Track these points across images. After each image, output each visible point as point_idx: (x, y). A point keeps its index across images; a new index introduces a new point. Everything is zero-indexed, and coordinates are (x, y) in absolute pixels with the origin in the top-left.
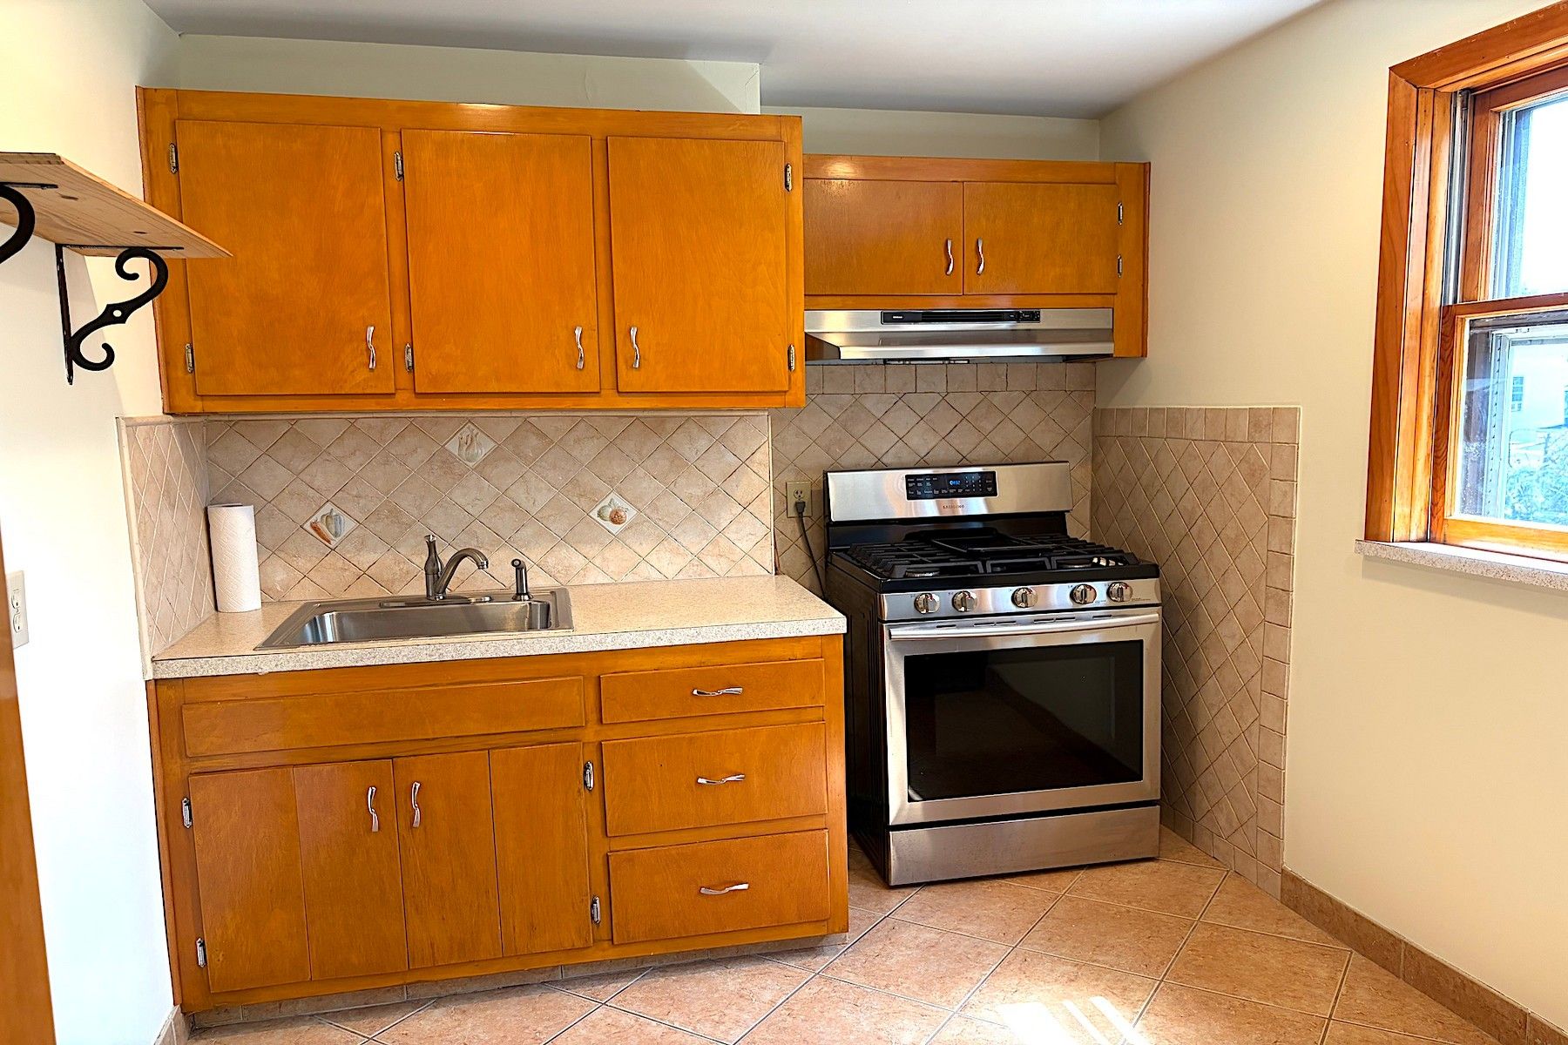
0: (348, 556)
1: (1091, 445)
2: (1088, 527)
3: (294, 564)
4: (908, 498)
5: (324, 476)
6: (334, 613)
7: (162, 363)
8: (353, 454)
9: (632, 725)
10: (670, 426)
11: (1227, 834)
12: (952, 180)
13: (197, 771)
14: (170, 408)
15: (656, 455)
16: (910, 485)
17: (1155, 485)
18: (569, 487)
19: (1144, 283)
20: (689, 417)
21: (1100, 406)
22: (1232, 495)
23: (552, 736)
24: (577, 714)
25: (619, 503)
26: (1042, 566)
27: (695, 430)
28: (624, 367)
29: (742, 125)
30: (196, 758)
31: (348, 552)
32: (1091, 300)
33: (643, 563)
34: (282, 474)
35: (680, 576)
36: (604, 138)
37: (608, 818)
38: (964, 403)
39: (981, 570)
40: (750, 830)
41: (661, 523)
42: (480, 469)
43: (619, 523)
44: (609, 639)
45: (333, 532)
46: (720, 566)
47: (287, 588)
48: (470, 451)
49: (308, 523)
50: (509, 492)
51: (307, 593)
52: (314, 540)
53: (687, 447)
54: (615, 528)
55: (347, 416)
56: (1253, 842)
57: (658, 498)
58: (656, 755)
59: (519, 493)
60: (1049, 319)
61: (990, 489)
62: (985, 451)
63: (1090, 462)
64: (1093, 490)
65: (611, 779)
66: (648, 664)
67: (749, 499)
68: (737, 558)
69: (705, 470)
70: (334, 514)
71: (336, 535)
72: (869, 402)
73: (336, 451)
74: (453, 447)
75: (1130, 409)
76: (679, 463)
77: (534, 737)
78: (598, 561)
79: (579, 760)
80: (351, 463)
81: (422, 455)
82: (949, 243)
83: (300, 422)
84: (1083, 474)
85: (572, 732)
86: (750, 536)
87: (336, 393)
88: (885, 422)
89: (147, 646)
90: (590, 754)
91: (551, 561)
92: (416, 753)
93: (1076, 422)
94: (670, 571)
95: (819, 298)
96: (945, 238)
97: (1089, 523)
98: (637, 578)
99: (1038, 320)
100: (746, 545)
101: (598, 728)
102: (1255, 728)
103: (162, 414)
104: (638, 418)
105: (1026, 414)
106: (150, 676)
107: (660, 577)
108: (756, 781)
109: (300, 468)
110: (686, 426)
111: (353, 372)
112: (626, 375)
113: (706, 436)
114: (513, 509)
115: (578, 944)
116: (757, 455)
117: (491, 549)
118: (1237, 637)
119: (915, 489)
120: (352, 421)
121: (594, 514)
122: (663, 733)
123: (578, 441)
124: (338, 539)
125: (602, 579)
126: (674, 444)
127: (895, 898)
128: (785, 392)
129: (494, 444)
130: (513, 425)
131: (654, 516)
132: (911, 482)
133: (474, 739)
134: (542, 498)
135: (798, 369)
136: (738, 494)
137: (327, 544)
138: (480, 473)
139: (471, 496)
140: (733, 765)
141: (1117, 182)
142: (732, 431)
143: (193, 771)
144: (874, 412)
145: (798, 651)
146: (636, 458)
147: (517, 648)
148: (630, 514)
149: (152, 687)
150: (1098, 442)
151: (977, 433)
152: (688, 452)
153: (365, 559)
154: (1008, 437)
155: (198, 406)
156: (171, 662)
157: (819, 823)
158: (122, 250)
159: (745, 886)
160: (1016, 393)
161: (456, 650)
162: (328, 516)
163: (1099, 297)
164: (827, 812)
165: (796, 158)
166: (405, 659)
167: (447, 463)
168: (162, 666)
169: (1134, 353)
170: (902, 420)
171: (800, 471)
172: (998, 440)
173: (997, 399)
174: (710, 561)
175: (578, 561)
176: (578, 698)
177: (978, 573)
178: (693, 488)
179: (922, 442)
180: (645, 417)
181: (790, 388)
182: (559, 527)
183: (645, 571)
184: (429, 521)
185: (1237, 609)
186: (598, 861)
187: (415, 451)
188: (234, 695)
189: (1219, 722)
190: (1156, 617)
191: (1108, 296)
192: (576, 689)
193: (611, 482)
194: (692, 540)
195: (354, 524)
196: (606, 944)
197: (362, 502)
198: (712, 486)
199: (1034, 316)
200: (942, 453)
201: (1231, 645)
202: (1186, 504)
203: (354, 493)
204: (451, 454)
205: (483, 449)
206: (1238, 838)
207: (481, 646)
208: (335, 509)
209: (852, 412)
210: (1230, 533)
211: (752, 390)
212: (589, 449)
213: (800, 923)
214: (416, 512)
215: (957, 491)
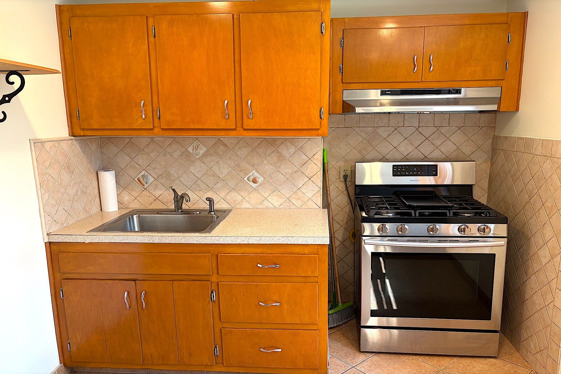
0: (151, 192)
1: (491, 153)
2: (487, 192)
3: (132, 194)
4: (393, 176)
5: (142, 160)
6: (137, 215)
7: (68, 116)
8: (153, 151)
9: (231, 276)
10: (278, 142)
11: (534, 352)
12: (419, 26)
13: (65, 278)
14: (73, 134)
15: (272, 155)
16: (395, 170)
17: (517, 175)
18: (236, 167)
19: (520, 73)
20: (287, 139)
21: (496, 134)
22: (552, 185)
23: (198, 278)
24: (208, 270)
25: (256, 174)
26: (445, 214)
27: (289, 145)
28: (246, 118)
29: (301, 4)
30: (64, 273)
31: (151, 190)
32: (490, 83)
33: (266, 200)
34: (127, 159)
35: (281, 207)
36: (239, 15)
37: (221, 314)
38: (427, 132)
39: (413, 215)
40: (282, 326)
41: (273, 184)
42: (201, 159)
43: (256, 183)
44: (222, 239)
45: (145, 182)
46: (298, 203)
47: (129, 203)
48: (197, 151)
49: (136, 178)
50: (212, 168)
51: (135, 205)
52: (138, 184)
53: (285, 151)
54: (254, 185)
55: (150, 136)
56: (545, 361)
57: (272, 173)
58: (241, 290)
59: (216, 169)
60: (466, 93)
61: (434, 173)
62: (436, 154)
63: (490, 161)
64: (490, 174)
65: (222, 298)
66: (240, 250)
67: (312, 175)
68: (305, 200)
69: (293, 162)
70: (146, 175)
71: (146, 183)
72: (380, 131)
73: (147, 150)
74: (190, 149)
75: (508, 137)
76: (281, 158)
77: (191, 277)
78: (247, 199)
79: (209, 289)
80: (152, 155)
81: (178, 153)
82: (416, 57)
83: (133, 138)
84: (486, 167)
85: (207, 277)
86: (312, 191)
87: (131, 128)
88: (388, 140)
89: (44, 229)
90: (214, 287)
91: (228, 197)
92: (145, 279)
93: (484, 142)
94: (277, 204)
95: (351, 84)
96: (414, 55)
97: (487, 190)
98: (263, 207)
99: (460, 93)
100: (310, 195)
101: (217, 276)
102: (551, 306)
103: (68, 136)
104: (265, 139)
105: (458, 138)
106: (46, 240)
107: (272, 206)
108: (285, 306)
109: (133, 156)
110: (285, 142)
111: (137, 120)
112: (247, 121)
113: (294, 147)
114: (214, 176)
115: (209, 363)
116: (316, 156)
117: (205, 191)
118: (547, 258)
119: (398, 171)
120: (152, 138)
121: (246, 179)
122: (245, 281)
123: (240, 148)
124: (147, 185)
125: (248, 206)
126: (280, 150)
127: (362, 357)
128: (319, 129)
129: (206, 149)
130: (214, 141)
131: (271, 181)
132: (395, 168)
133: (167, 276)
134: (225, 171)
135: (325, 119)
136: (307, 173)
137: (143, 186)
138: (201, 161)
139: (197, 169)
140: (275, 298)
141: (509, 23)
142: (305, 145)
143: (64, 278)
144: (383, 135)
145: (306, 251)
146: (264, 156)
147: (183, 240)
148: (260, 180)
149: (48, 245)
150: (494, 151)
151: (432, 146)
152: (285, 153)
153: (158, 193)
154: (448, 148)
155: (82, 133)
156: (54, 236)
157: (314, 327)
158: (8, 72)
159: (280, 350)
160: (453, 127)
161: (159, 239)
162: (143, 176)
163: (494, 81)
164: (318, 323)
165: (327, 20)
166: (139, 241)
167: (187, 155)
168: (51, 237)
169: (512, 109)
170: (396, 139)
171: (346, 161)
172: (443, 149)
173: (443, 130)
174: (294, 201)
175: (239, 198)
176: (208, 263)
177: (412, 216)
178: (287, 169)
179: (405, 149)
180: (268, 138)
181: (321, 127)
182: (232, 184)
183: (266, 203)
184: (181, 179)
185: (548, 244)
186: (217, 331)
187: (176, 151)
188: (77, 250)
189: (535, 297)
190: (503, 244)
191: (500, 81)
192: (208, 259)
193: (253, 166)
194: (286, 192)
195: (153, 179)
196: (221, 365)
197: (156, 170)
198: (295, 169)
199: (458, 92)
200: (416, 154)
201: (544, 261)
202: (530, 186)
203: (153, 167)
204: (189, 152)
205: (202, 150)
206: (538, 356)
207: (169, 238)
208: (146, 173)
209: (372, 135)
210: (549, 204)
211: (302, 128)
212: (244, 152)
213: (304, 369)
214: (176, 175)
215: (418, 173)
